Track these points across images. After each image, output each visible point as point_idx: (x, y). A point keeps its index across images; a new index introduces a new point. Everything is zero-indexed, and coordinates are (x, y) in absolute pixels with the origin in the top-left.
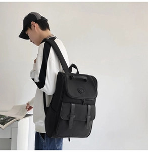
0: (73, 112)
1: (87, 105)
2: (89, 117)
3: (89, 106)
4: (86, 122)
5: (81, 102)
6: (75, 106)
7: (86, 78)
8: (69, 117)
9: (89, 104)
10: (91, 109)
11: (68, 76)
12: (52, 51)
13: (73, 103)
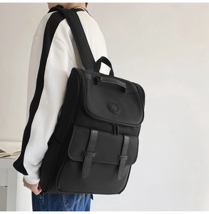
0: (92, 146)
1: (123, 135)
2: (125, 158)
3: (127, 138)
4: (118, 167)
5: (110, 128)
6: (98, 135)
7: (124, 85)
8: (84, 155)
9: (127, 135)
10: (130, 143)
11: (89, 77)
12: (64, 28)
13: (95, 129)
